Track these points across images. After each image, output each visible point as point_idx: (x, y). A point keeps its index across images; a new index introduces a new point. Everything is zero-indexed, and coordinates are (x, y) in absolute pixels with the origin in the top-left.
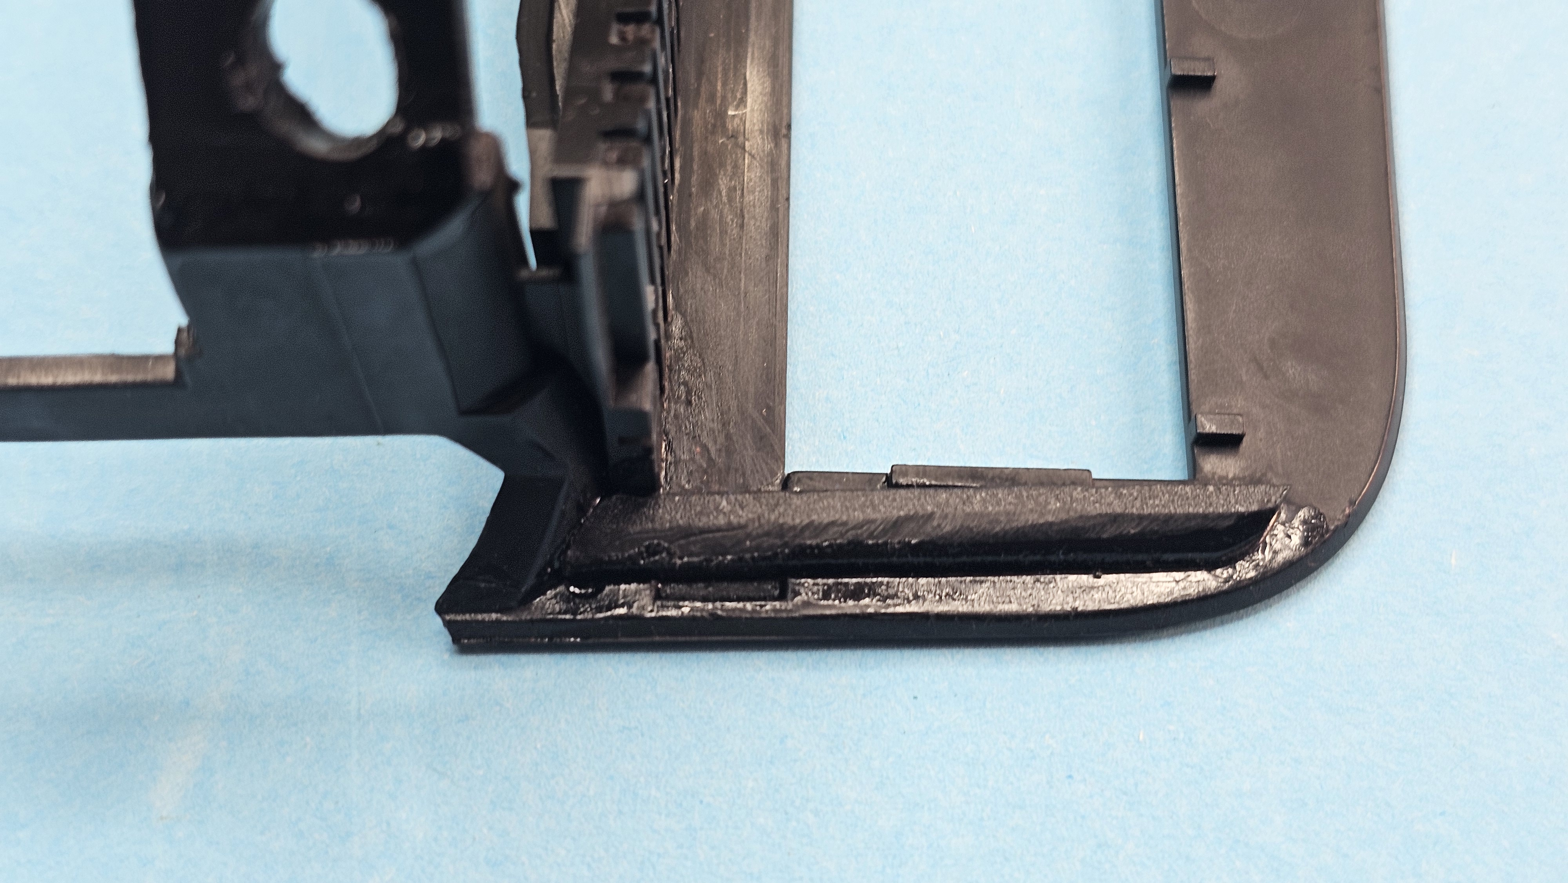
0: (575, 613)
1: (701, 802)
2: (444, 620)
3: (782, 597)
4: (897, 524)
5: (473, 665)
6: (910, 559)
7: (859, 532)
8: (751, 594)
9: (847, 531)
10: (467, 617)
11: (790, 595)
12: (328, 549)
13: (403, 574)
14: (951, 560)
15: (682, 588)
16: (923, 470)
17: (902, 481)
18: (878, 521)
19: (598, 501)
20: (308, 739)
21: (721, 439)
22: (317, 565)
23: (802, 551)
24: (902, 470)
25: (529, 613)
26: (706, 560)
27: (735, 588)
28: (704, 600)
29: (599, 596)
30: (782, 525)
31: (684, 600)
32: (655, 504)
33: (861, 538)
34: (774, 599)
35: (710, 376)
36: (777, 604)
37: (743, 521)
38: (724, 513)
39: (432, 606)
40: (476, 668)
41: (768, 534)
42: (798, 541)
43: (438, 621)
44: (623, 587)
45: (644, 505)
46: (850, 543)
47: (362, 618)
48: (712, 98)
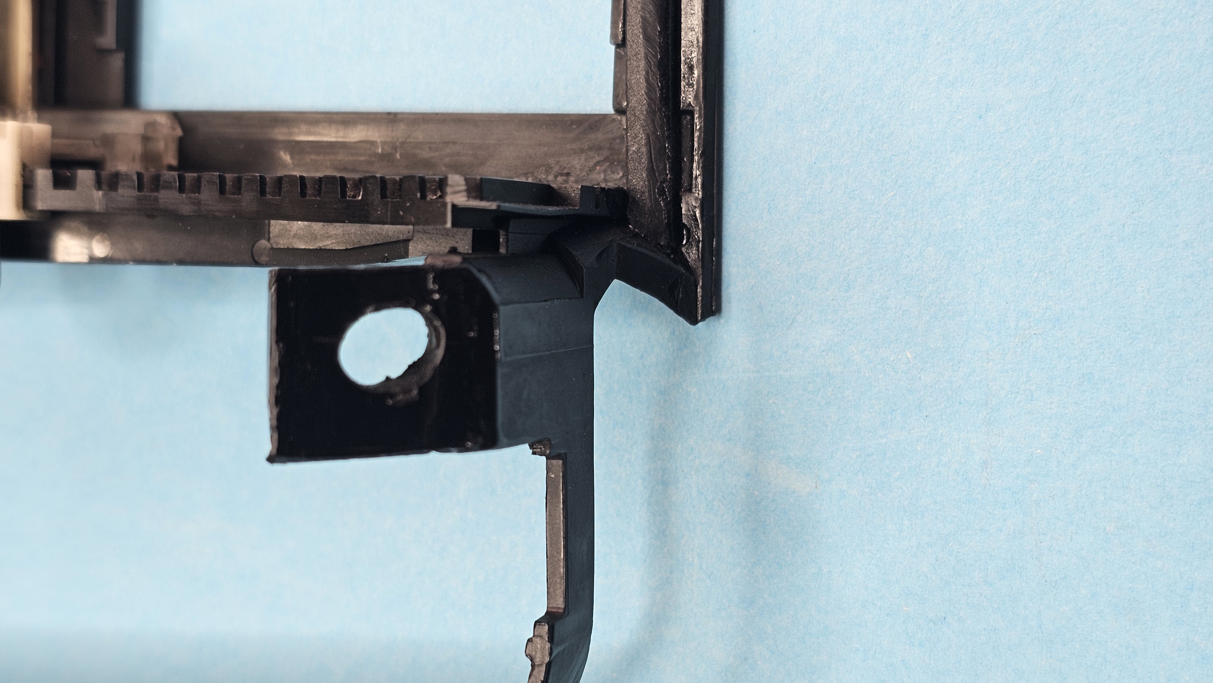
0: (699, 241)
1: (815, 163)
2: (701, 320)
3: (692, 113)
4: (647, 38)
5: (728, 305)
6: (669, 32)
7: (652, 63)
8: (689, 133)
9: (652, 71)
10: (699, 306)
11: (691, 108)
12: (655, 394)
13: (671, 349)
14: (670, 6)
15: (685, 176)
16: (614, 24)
17: (620, 37)
18: (646, 51)
19: (631, 226)
20: (771, 402)
21: (591, 153)
22: (665, 401)
23: (664, 99)
24: (614, 36)
25: (698, 269)
26: (668, 160)
27: (686, 144)
28: (692, 161)
29: (688, 227)
30: (647, 112)
31: (692, 173)
32: (633, 191)
33: (657, 63)
34: (693, 118)
35: (551, 161)
36: (696, 116)
37: (644, 137)
38: (639, 148)
39: (692, 327)
40: (730, 302)
41: (653, 121)
42: (658, 102)
43: (700, 324)
44: (683, 212)
45: (634, 199)
46: (659, 70)
47: (697, 373)
48: (371, 163)
